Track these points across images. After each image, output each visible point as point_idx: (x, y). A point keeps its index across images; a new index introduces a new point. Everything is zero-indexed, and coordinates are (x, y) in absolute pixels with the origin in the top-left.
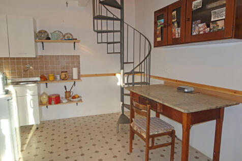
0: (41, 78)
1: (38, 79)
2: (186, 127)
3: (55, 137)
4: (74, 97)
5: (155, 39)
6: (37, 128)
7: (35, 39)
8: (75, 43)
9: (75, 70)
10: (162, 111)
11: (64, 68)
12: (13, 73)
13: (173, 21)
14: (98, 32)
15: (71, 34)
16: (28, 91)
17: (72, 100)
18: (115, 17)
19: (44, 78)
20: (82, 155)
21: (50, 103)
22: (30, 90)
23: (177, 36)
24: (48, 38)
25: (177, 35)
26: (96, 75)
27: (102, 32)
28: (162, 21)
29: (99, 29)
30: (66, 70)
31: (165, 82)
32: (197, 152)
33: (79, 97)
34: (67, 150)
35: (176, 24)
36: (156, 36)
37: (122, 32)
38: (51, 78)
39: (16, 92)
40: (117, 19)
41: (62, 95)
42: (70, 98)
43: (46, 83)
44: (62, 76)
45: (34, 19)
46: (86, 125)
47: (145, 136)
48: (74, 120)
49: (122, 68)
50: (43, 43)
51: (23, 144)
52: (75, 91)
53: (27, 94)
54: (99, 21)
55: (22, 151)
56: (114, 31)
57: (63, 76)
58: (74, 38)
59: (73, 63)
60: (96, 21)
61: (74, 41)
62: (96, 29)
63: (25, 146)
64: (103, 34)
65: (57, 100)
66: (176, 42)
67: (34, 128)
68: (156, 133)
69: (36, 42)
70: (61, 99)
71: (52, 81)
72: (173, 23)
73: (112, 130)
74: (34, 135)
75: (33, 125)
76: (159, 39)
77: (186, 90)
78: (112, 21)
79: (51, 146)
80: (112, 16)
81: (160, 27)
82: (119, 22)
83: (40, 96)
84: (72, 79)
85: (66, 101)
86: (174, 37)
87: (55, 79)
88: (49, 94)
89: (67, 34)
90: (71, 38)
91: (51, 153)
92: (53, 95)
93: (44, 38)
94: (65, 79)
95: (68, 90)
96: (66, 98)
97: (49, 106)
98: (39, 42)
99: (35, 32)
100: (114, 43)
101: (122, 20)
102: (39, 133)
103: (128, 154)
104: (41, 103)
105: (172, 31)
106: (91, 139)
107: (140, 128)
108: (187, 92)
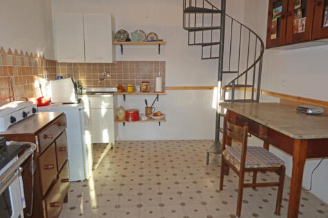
0: (118, 88)
1: (115, 89)
2: (298, 161)
3: (130, 160)
4: (156, 115)
5: (268, 37)
6: (112, 148)
7: (113, 41)
8: (159, 45)
9: (158, 81)
10: (266, 137)
11: (145, 77)
12: (88, 82)
13: (296, 7)
14: (190, 30)
15: (156, 35)
16: (103, 102)
17: (153, 117)
18: (214, 9)
19: (122, 89)
20: (159, 184)
21: (127, 120)
22: (105, 102)
23: (300, 30)
24: (128, 40)
25: (300, 28)
26: (186, 88)
27: (195, 30)
28: (280, 9)
29: (192, 25)
30: (147, 80)
31: (281, 100)
32: (322, 205)
33: (161, 115)
34: (141, 176)
35: (299, 13)
36: (269, 32)
37: (222, 28)
38: (130, 89)
39: (90, 102)
40: (217, 11)
41: (142, 111)
42: (151, 116)
43: (124, 96)
44: (142, 88)
45: (112, 16)
46: (168, 151)
47: (238, 168)
48: (155, 143)
49: (220, 79)
50: (121, 46)
51: (94, 163)
52: (157, 108)
53: (102, 107)
54: (192, 15)
55: (93, 169)
56: (212, 28)
57: (144, 87)
58: (159, 39)
59: (156, 71)
60: (187, 15)
61: (160, 42)
62: (187, 26)
63: (97, 165)
64: (197, 32)
65: (136, 116)
66: (298, 39)
67: (109, 147)
68: (256, 167)
69: (114, 44)
70: (140, 116)
71: (130, 93)
72: (296, 11)
73: (200, 161)
74: (108, 154)
75: (107, 144)
76: (274, 36)
77: (310, 112)
78: (211, 14)
79: (125, 169)
80: (210, 8)
81: (276, 19)
82: (220, 14)
83: (116, 110)
84: (155, 92)
85: (146, 118)
86: (296, 32)
87: (134, 90)
88: (126, 109)
89: (151, 34)
90: (155, 39)
91: (124, 176)
92: (131, 110)
93: (123, 38)
94: (146, 91)
95: (149, 105)
96: (147, 114)
97: (127, 123)
98: (117, 44)
99: (113, 33)
100: (211, 44)
101: (223, 12)
102: (113, 153)
103: (217, 191)
104: (117, 119)
105: (293, 23)
106: (173, 167)
107: (233, 158)
108: (311, 114)
